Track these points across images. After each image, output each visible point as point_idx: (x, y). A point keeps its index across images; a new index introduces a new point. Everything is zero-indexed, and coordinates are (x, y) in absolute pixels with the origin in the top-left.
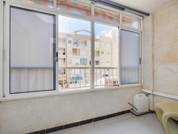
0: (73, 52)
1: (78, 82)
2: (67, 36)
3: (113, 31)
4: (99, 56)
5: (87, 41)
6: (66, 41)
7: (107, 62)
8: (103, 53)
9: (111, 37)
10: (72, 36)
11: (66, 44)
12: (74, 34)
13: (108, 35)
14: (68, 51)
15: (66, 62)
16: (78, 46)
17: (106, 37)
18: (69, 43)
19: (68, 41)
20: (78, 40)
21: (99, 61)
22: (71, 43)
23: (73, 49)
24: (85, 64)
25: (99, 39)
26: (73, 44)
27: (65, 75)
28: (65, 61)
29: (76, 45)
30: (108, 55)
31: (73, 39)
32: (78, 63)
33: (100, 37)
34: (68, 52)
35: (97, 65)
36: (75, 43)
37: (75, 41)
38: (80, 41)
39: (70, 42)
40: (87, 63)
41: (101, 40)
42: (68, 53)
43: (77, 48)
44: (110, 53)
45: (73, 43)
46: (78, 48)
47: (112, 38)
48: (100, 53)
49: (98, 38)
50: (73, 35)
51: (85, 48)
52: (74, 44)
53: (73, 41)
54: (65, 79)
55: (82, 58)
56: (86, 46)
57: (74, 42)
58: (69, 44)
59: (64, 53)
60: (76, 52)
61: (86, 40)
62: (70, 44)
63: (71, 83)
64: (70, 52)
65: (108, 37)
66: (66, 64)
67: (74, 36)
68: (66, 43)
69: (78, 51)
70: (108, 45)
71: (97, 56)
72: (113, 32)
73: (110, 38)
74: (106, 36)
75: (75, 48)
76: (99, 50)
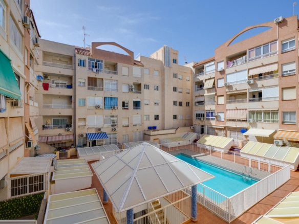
0: (89, 85)
1: (99, 143)
2: (76, 51)
3: (164, 48)
4: (141, 93)
5: (117, 64)
6: (73, 62)
7: (155, 103)
8: (147, 87)
9: (161, 60)
10: (87, 53)
11: (73, 68)
12: (91, 47)
13: (157, 56)
14: (78, 80)
15: (75, 103)
16: (100, 73)
17: (154, 59)
18: (80, 65)
19: (77, 62)
20: (99, 61)
21: (139, 102)
22: (84, 66)
23: (89, 78)
24: (114, 108)
25: (140, 62)
26: (89, 69)
27: (71, 129)
28: (71, 102)
29: (95, 70)
30: (156, 91)
31: (89, 59)
32: (99, 107)
33: (142, 57)
34: (77, 84)
35: (136, 109)
36: (93, 67)
37: (93, 63)
38: (103, 63)
39: (82, 63)
40: (117, 105)
41: (143, 63)
42: (79, 86)
43: (98, 76)
44: (160, 88)
45: (89, 66)
46: (100, 75)
47: (163, 62)
48: (142, 87)
49: (139, 59)
50: (89, 51)
51: (114, 77)
52: (91, 67)
53: (89, 62)
54: (72, 138)
55: (108, 95)
56: (115, 73)
57: (91, 64)
58: (79, 67)
59: (70, 84)
60: (95, 85)
61: (116, 62)
62: (83, 68)
63: (85, 145)
64: (82, 84)
65: (155, 58)
66: (73, 107)
67: (91, 52)
68: (73, 65)
69: (98, 82)
70: (156, 73)
71: (136, 92)
72: (166, 51)
73: (159, 61)
74: (152, 58)
75: (92, 75)
76: (139, 82)
